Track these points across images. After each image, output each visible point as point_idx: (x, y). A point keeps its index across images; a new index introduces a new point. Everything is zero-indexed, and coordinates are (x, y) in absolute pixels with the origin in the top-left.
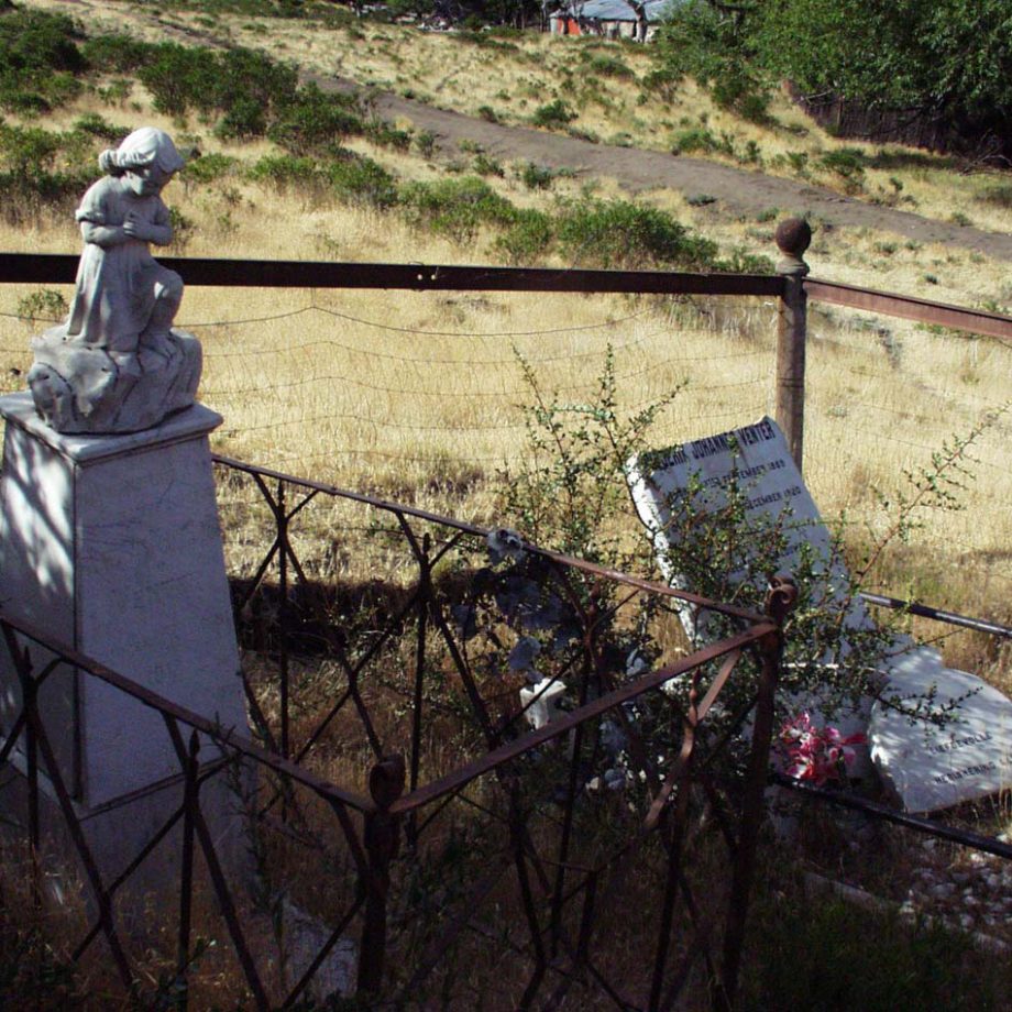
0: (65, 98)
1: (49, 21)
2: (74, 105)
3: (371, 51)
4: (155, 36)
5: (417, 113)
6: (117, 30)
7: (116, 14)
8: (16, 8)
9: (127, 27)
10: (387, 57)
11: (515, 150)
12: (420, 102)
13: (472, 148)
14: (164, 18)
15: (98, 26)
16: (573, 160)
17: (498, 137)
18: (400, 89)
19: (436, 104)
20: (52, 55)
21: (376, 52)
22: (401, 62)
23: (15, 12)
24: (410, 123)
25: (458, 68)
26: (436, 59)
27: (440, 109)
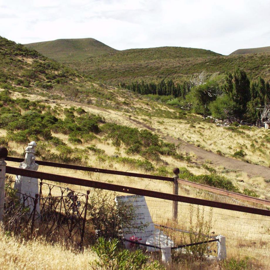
0: (88, 140)
1: (95, 117)
2: (91, 142)
3: (195, 131)
4: (127, 123)
5: (198, 151)
6: (116, 121)
7: (117, 116)
8: (86, 113)
9: (119, 120)
10: (199, 134)
11: (222, 163)
12: (201, 148)
13: (209, 162)
14: (132, 118)
15: (111, 119)
16: (238, 167)
17: (218, 160)
18: (196, 144)
19: (205, 149)
20: (90, 128)
21: (196, 132)
22: (203, 135)
23: (86, 114)
24: (194, 154)
25: (222, 138)
26: (215, 135)
27: (207, 150)
